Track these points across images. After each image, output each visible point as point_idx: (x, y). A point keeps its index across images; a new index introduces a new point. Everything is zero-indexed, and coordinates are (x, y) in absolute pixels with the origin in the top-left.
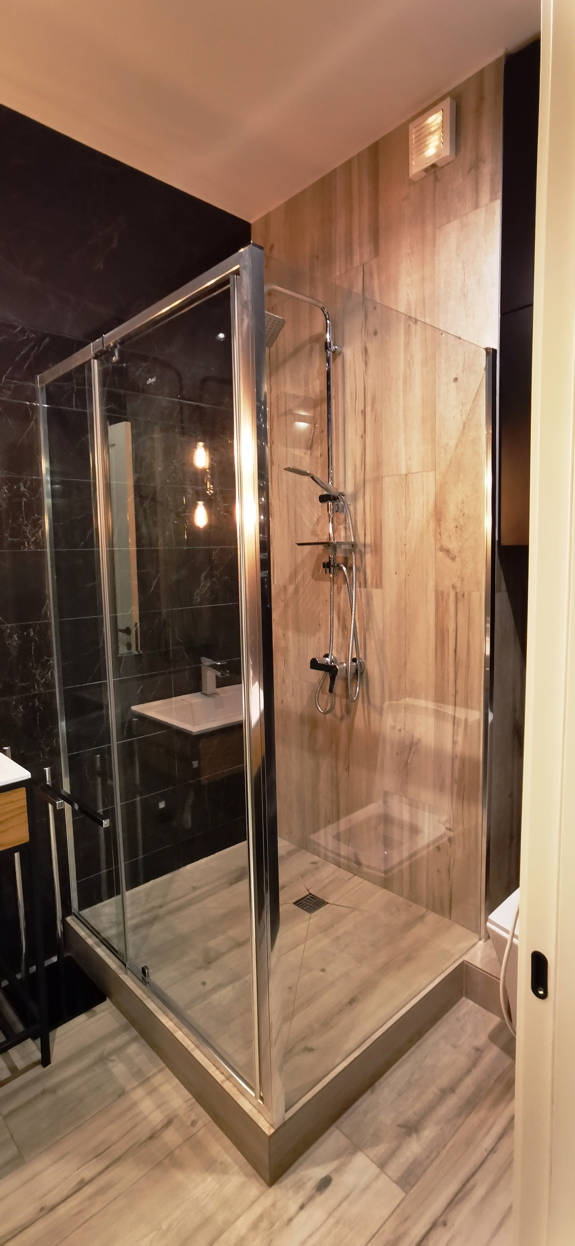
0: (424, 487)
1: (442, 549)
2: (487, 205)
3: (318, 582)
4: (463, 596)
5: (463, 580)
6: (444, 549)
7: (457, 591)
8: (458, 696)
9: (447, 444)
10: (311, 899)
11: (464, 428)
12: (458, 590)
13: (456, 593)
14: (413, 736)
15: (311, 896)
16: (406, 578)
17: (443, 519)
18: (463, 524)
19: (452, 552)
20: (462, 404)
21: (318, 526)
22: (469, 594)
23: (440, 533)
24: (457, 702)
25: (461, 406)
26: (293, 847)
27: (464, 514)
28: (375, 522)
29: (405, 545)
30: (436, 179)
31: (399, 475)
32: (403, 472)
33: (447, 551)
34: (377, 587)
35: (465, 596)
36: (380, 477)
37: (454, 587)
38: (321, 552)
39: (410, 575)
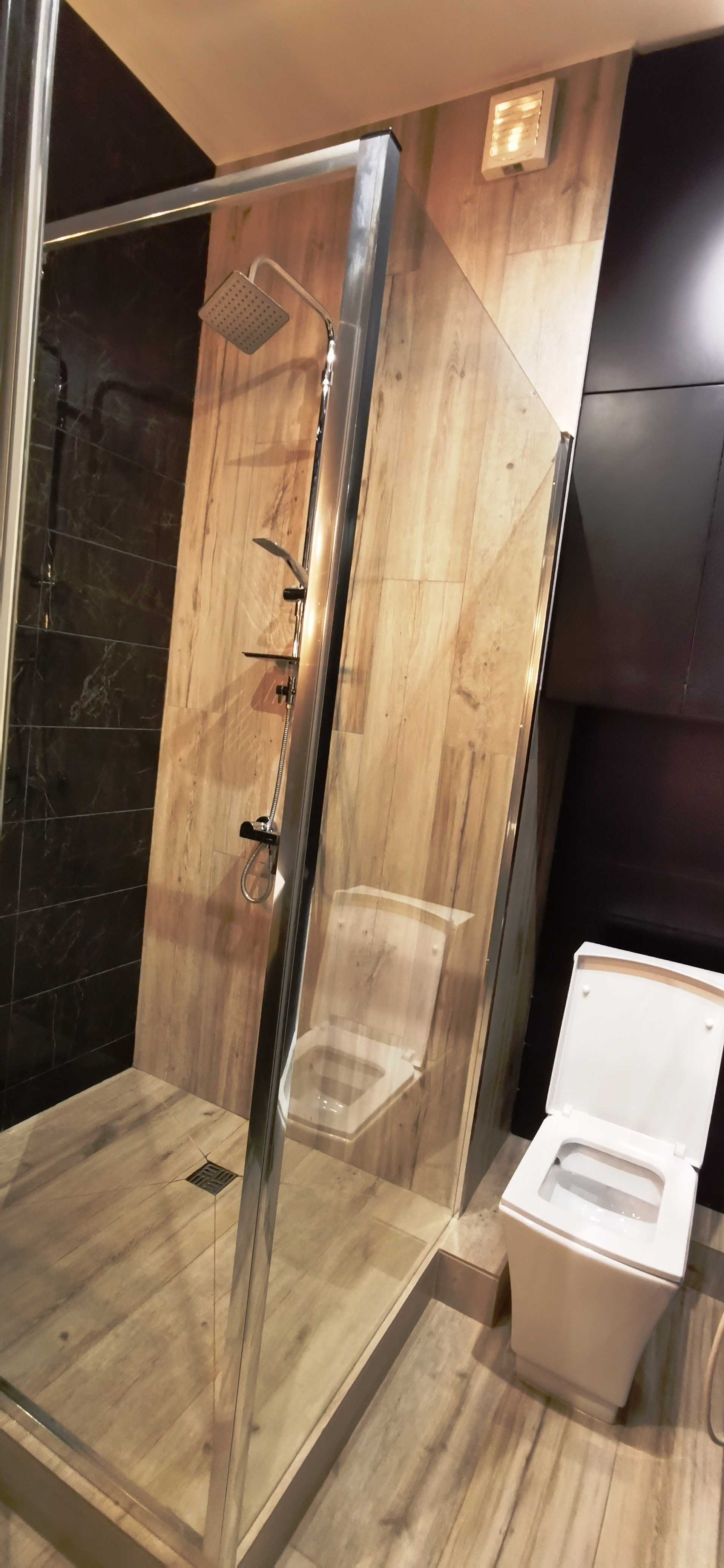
0: (445, 604)
1: (461, 691)
2: (583, 242)
3: (260, 713)
4: (483, 757)
5: (485, 737)
6: (464, 692)
7: (475, 751)
8: (459, 893)
9: (487, 551)
10: (210, 1169)
11: (514, 532)
12: (477, 749)
13: (474, 753)
14: (385, 942)
15: (209, 1165)
16: (401, 725)
17: (468, 650)
18: (495, 662)
19: (474, 697)
20: (515, 500)
21: (271, 632)
22: (493, 756)
23: (460, 669)
24: (457, 901)
25: (513, 503)
26: (173, 1089)
27: (498, 649)
28: (363, 641)
29: (406, 677)
30: (516, 187)
31: (408, 580)
32: (417, 576)
33: (467, 695)
34: (354, 731)
35: (486, 758)
36: (380, 579)
37: (471, 745)
38: (271, 671)
39: (407, 720)
